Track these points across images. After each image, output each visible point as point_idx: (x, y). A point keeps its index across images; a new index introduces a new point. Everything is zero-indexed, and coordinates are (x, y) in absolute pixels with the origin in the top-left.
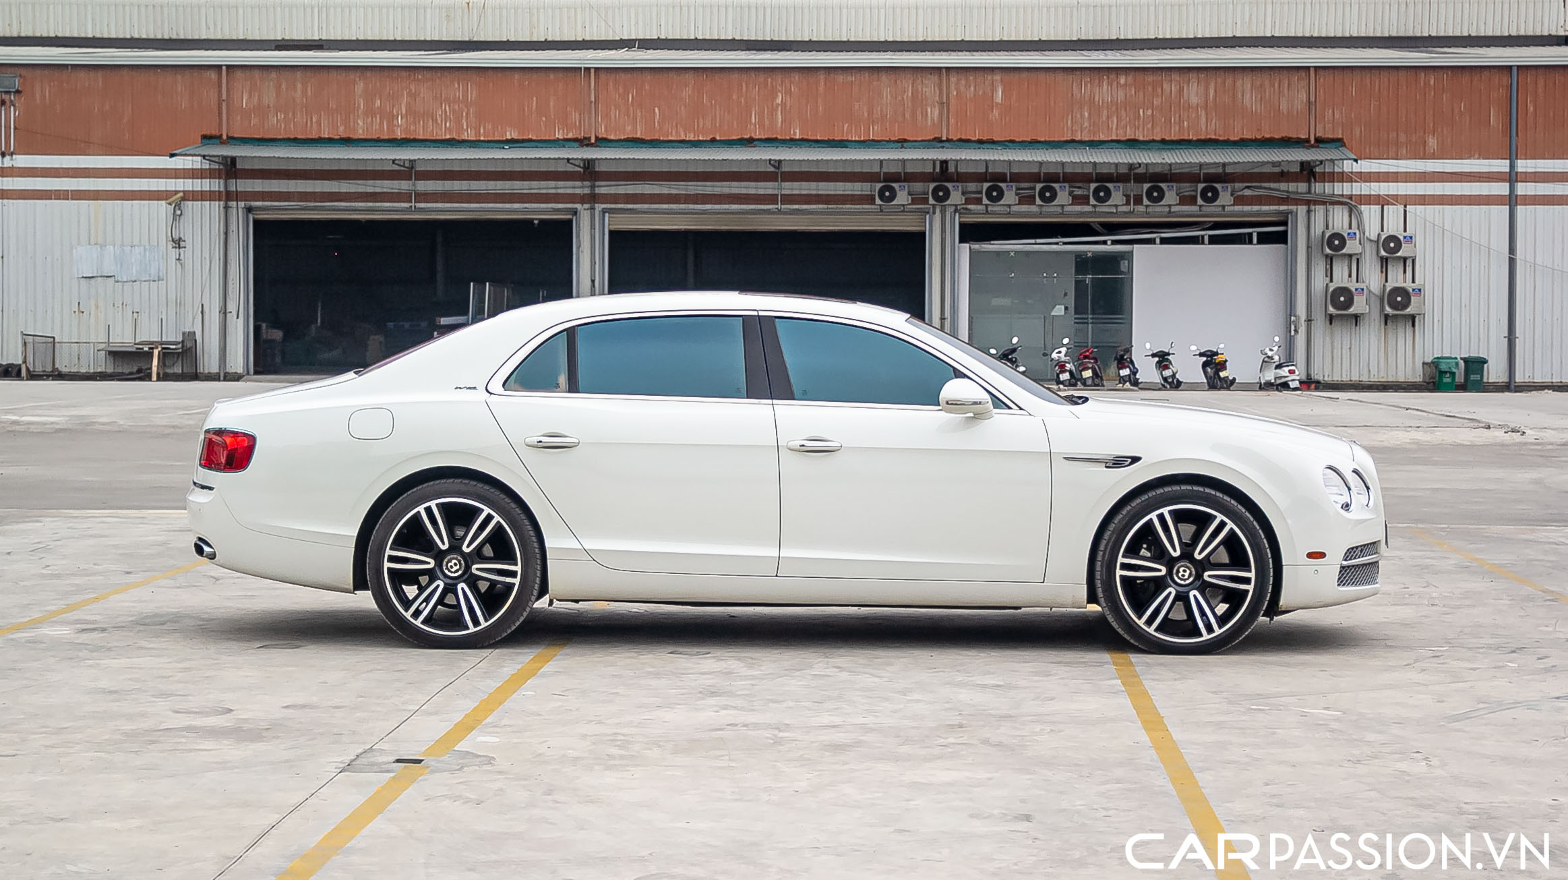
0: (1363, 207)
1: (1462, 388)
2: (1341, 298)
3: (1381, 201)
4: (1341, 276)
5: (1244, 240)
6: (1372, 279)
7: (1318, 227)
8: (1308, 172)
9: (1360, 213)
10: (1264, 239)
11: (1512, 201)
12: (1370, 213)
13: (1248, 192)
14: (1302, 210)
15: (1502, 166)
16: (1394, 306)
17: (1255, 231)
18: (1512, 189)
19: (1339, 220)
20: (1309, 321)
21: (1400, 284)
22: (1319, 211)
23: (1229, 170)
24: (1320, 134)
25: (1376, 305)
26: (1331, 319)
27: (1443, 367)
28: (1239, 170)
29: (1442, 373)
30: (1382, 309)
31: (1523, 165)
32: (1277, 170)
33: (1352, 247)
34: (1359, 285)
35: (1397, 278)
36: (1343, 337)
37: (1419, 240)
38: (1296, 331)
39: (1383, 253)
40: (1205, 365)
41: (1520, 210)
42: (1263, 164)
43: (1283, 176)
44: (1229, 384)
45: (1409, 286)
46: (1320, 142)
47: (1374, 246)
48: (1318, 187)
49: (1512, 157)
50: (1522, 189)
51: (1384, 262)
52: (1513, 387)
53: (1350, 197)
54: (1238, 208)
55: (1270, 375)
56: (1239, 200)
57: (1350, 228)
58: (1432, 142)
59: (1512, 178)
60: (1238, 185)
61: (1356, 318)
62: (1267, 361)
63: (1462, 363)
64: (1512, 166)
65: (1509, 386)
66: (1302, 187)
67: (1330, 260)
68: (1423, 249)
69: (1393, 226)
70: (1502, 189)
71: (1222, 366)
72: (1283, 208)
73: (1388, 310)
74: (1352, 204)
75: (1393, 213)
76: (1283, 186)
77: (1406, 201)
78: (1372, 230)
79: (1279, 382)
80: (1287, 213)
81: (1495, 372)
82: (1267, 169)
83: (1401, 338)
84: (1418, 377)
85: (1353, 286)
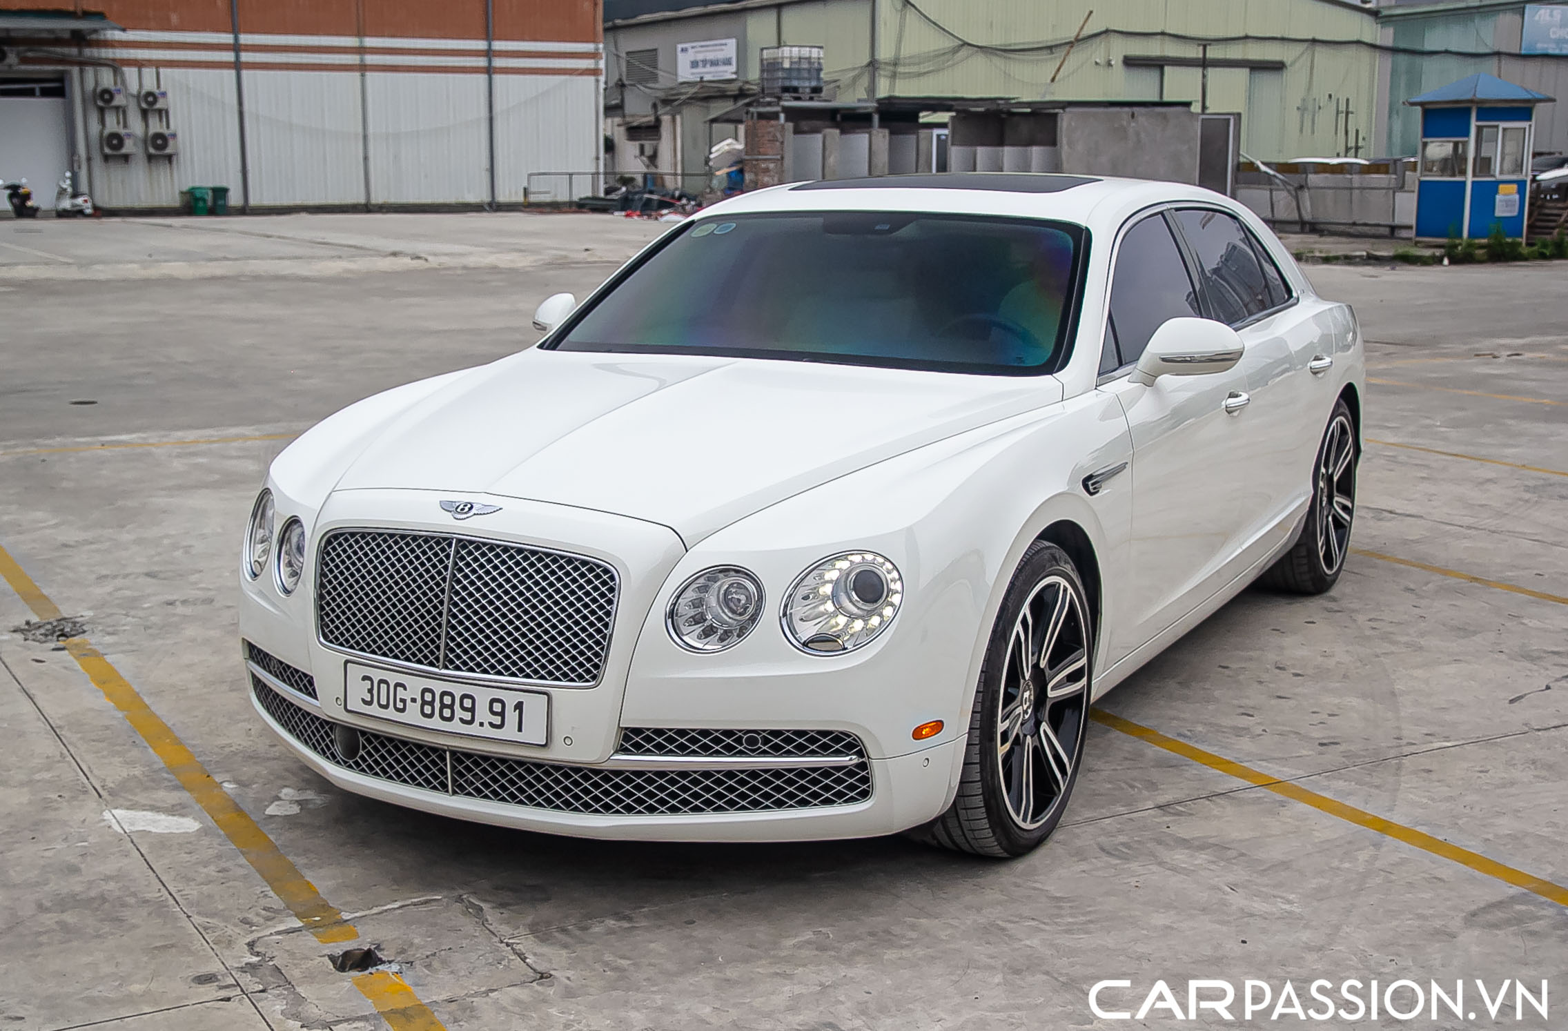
0: (126, 69)
1: (212, 212)
2: (115, 141)
3: (139, 64)
4: (112, 124)
5: (30, 93)
6: (136, 126)
7: (90, 85)
8: (79, 39)
9: (122, 74)
10: (46, 93)
11: (238, 66)
12: (130, 73)
13: (30, 54)
14: (75, 70)
15: (227, 38)
16: (157, 147)
17: (37, 86)
18: (237, 57)
19: (107, 78)
20: (89, 159)
21: (158, 130)
22: (90, 72)
23: (13, 34)
24: (85, 7)
25: (141, 145)
26: (106, 158)
27: (198, 194)
28: (21, 35)
29: (197, 200)
30: (146, 149)
31: (245, 39)
32: (52, 36)
33: (119, 100)
34: (127, 131)
35: (155, 126)
36: (117, 172)
37: (170, 95)
38: (80, 168)
39: (144, 105)
40: (11, 197)
41: (244, 73)
42: (40, 30)
43: (58, 41)
44: (32, 213)
45: (164, 131)
46: (86, 15)
47: (135, 100)
48: (88, 52)
49: (235, 31)
50: (246, 57)
51: (145, 114)
52: (248, 211)
53: (114, 60)
54: (23, 67)
55: (66, 204)
56: (25, 60)
57: (115, 83)
58: (174, 18)
59: (237, 48)
60: (21, 48)
61: (126, 158)
62: (62, 192)
63: (210, 193)
64: (236, 39)
65: (245, 210)
66: (74, 51)
67: (102, 111)
68: (174, 102)
69: (149, 84)
70: (229, 56)
71: (27, 196)
72: (60, 68)
73: (152, 151)
74: (116, 66)
75: (149, 73)
76: (58, 50)
77: (158, 64)
78: (133, 87)
79: (75, 209)
80: (63, 72)
81: (234, 199)
82: (44, 35)
83: (162, 172)
84: (175, 201)
85: (122, 131)
